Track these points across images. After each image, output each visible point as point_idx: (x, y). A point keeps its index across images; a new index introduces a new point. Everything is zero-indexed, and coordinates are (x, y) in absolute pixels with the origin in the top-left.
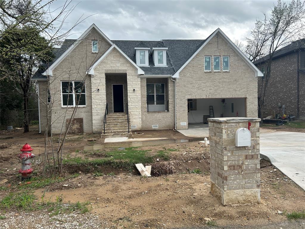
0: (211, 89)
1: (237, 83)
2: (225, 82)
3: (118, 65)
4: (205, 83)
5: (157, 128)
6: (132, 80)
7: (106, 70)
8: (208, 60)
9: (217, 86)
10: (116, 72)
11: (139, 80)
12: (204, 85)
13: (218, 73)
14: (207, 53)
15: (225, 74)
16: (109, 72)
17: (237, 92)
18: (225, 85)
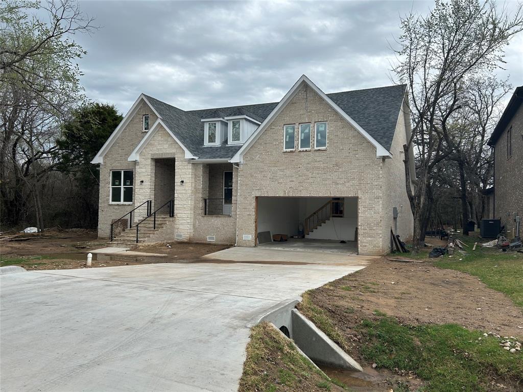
0: (292, 181)
1: (340, 170)
2: (318, 168)
3: (166, 146)
4: (282, 171)
5: (213, 241)
6: (180, 167)
7: (152, 154)
8: (290, 131)
9: (302, 176)
10: (163, 157)
11: (190, 166)
12: (281, 173)
13: (305, 153)
14: (287, 119)
15: (317, 154)
16: (155, 157)
17: (340, 186)
18: (318, 174)
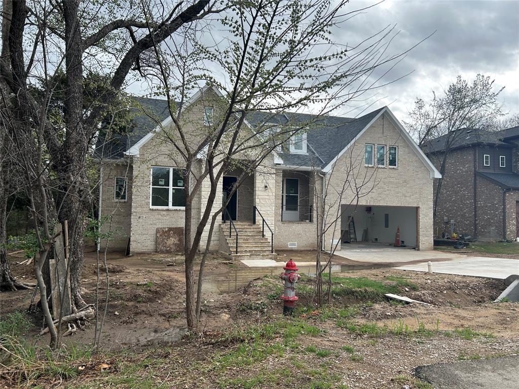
1: (408, 186)
2: (392, 183)
5: (295, 247)
8: (369, 149)
10: (241, 158)
13: (382, 170)
14: (368, 140)
15: (391, 171)
17: (407, 198)
18: (392, 187)
